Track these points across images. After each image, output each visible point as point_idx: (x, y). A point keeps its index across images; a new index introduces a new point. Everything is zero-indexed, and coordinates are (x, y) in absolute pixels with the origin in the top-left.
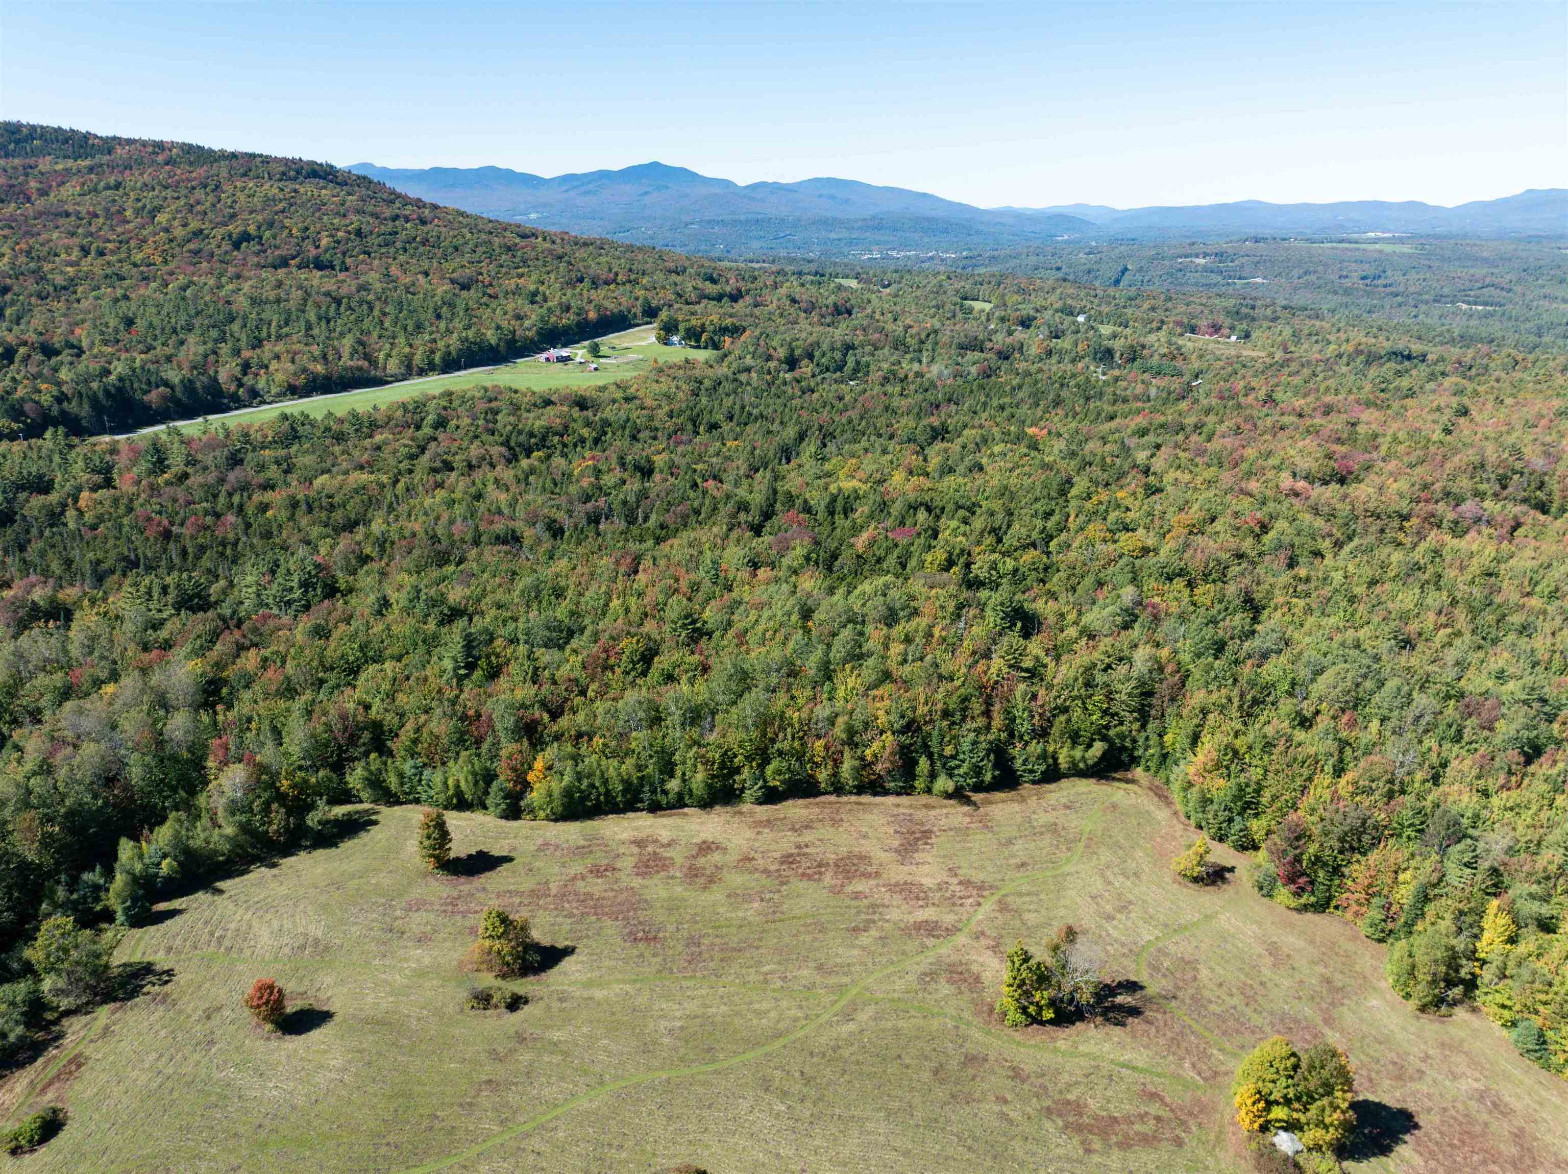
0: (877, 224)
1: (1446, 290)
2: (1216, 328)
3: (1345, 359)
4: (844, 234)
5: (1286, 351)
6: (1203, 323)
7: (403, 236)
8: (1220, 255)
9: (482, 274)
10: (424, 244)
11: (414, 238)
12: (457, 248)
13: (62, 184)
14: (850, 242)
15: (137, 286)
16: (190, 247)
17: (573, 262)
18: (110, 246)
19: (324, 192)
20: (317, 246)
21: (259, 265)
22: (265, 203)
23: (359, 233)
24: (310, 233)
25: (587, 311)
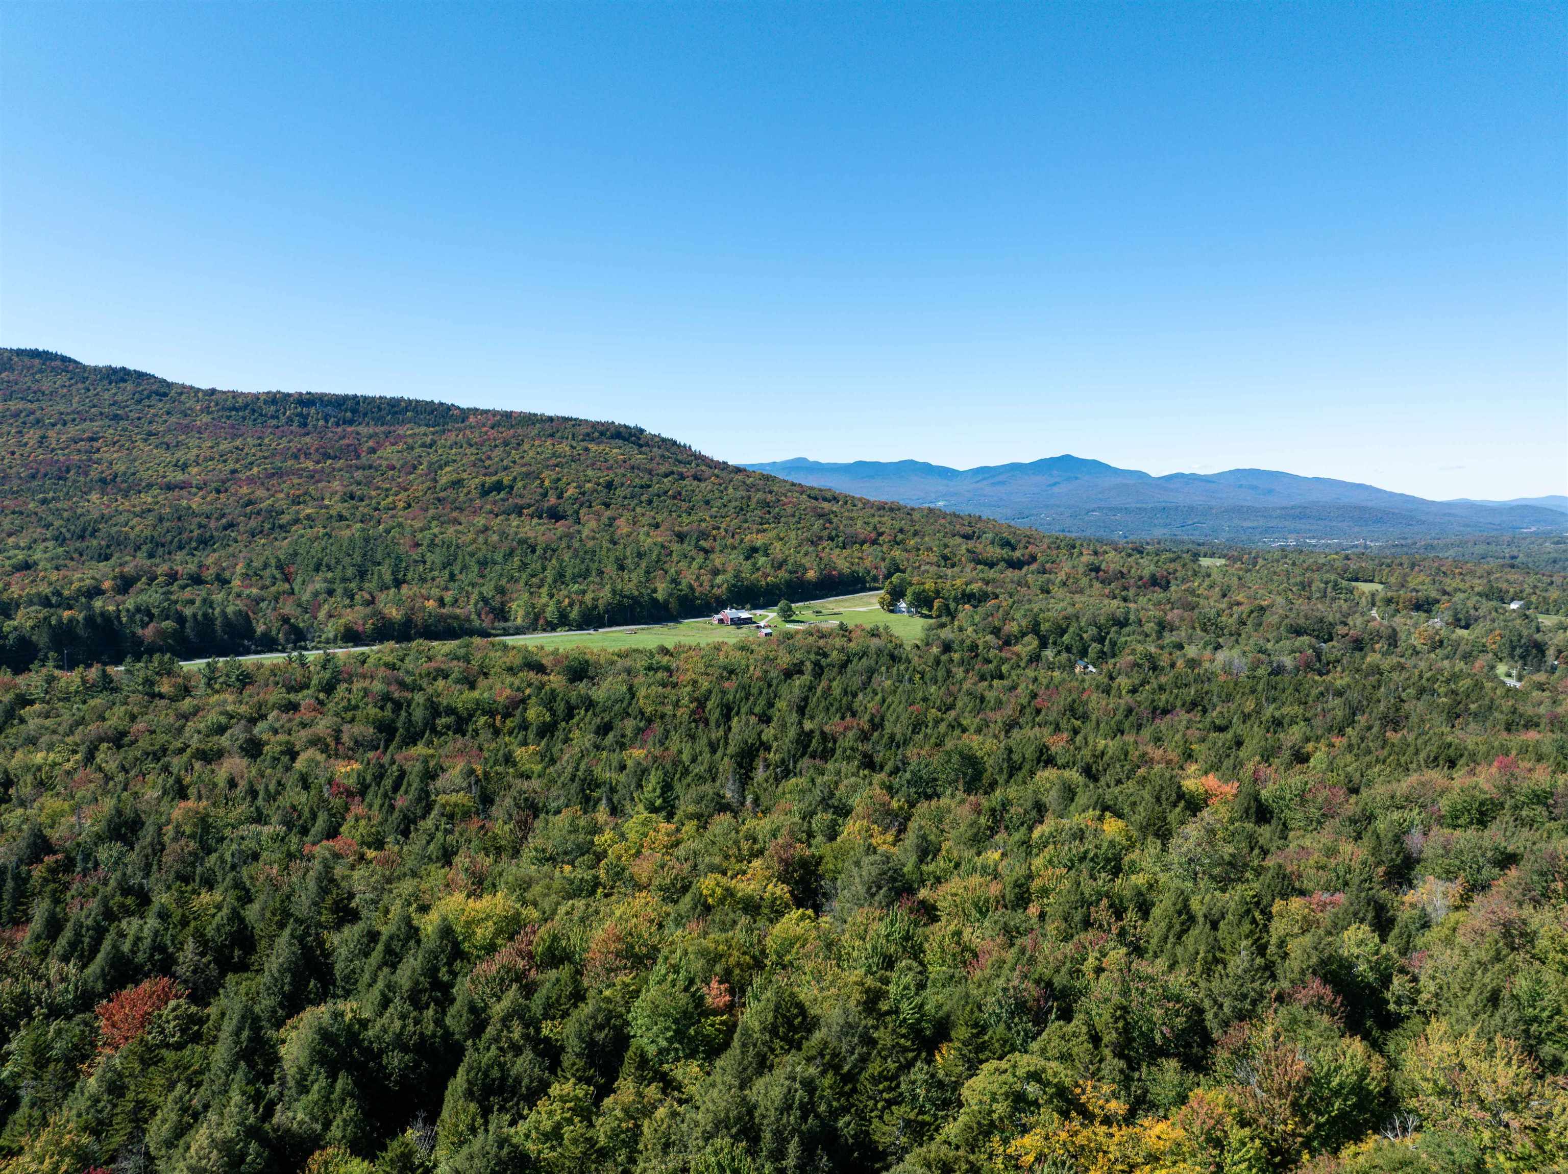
0: (1302, 513)
4: (1262, 522)
7: (655, 488)
9: (718, 528)
10: (675, 498)
11: (666, 492)
12: (707, 503)
13: (393, 444)
14: (1267, 530)
15: (348, 526)
16: (442, 495)
17: (835, 520)
18: (373, 493)
19: (615, 451)
20: (560, 497)
21: (491, 512)
22: (548, 459)
23: (609, 486)
24: (561, 484)
25: (805, 570)
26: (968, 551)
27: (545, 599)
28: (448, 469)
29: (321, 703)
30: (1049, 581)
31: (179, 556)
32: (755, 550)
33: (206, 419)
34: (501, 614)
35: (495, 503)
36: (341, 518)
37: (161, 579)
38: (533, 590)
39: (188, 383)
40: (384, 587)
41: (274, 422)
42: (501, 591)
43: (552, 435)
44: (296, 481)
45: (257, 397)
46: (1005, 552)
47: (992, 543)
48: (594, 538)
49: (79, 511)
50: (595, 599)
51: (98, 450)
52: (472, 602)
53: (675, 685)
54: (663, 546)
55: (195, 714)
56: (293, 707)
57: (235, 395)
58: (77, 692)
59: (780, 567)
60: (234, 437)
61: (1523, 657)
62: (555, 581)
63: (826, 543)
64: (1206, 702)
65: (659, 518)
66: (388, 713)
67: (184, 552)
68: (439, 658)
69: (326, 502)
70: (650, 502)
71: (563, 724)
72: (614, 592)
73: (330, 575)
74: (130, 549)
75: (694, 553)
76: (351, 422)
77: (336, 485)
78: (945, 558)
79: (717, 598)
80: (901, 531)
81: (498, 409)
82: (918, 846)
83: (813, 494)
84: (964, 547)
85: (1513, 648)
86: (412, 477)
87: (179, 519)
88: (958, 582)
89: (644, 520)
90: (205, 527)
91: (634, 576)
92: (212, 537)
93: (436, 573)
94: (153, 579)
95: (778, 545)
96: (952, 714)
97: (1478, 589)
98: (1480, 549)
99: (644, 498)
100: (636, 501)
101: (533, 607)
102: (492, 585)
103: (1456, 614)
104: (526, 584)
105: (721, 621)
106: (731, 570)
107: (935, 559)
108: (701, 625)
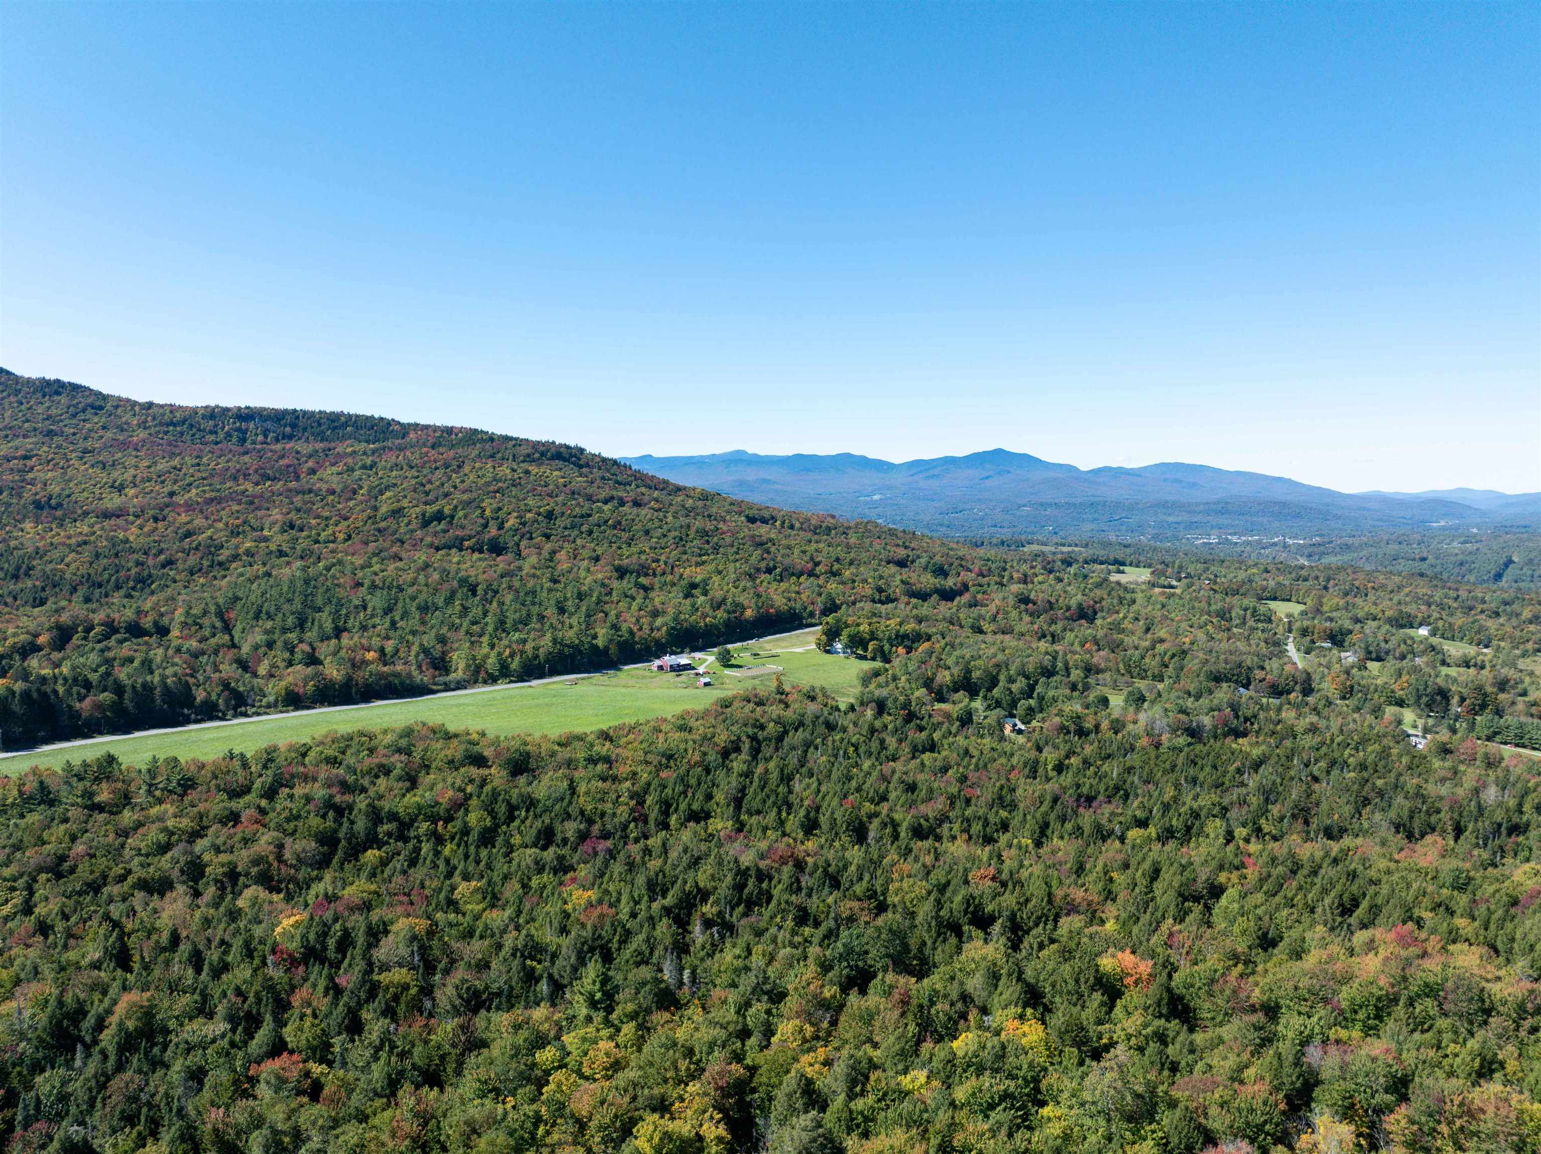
0: (1223, 508)
4: (1184, 517)
7: (596, 517)
9: (658, 561)
10: (615, 527)
11: (606, 521)
12: (647, 532)
13: (333, 465)
14: (1191, 526)
15: (288, 563)
16: (383, 524)
17: (773, 549)
18: (313, 522)
19: (555, 474)
20: (501, 527)
21: (431, 546)
22: (488, 484)
23: (550, 516)
24: (501, 514)
25: (744, 608)
26: (902, 582)
27: (485, 649)
28: (388, 494)
29: (262, 811)
30: (981, 617)
31: (117, 598)
32: (694, 586)
33: (142, 434)
34: (441, 665)
35: (435, 534)
36: (281, 554)
37: (97, 629)
38: (474, 639)
39: (124, 395)
40: (325, 638)
41: (212, 438)
42: (442, 640)
43: (492, 456)
44: (235, 507)
45: (195, 411)
46: (937, 582)
47: (925, 569)
48: (534, 576)
49: (13, 543)
50: (537, 649)
51: (32, 469)
52: (413, 653)
53: (615, 779)
54: (603, 585)
55: (136, 829)
56: (234, 818)
57: (173, 408)
58: (13, 804)
59: (719, 607)
60: (172, 455)
61: (1429, 706)
62: (496, 629)
63: (763, 576)
64: (1128, 785)
65: (599, 551)
66: (330, 823)
67: (122, 592)
68: (381, 751)
69: (266, 533)
70: (590, 533)
71: (504, 828)
72: (555, 641)
73: (269, 624)
74: (66, 592)
75: (633, 592)
76: (290, 437)
77: (276, 514)
78: (880, 590)
79: (657, 642)
80: (837, 560)
81: (438, 424)
83: (751, 513)
84: (898, 578)
85: (1419, 697)
86: (351, 503)
87: (116, 555)
88: (892, 623)
89: (585, 553)
90: (142, 564)
91: (574, 621)
92: (150, 576)
93: (377, 620)
94: (89, 629)
95: (716, 579)
96: (884, 808)
97: (1388, 613)
98: (1393, 548)
99: (584, 528)
100: (576, 532)
101: (474, 658)
102: (433, 633)
103: (1367, 648)
104: (467, 633)
105: (661, 668)
106: (671, 611)
107: (870, 592)
108: (641, 672)
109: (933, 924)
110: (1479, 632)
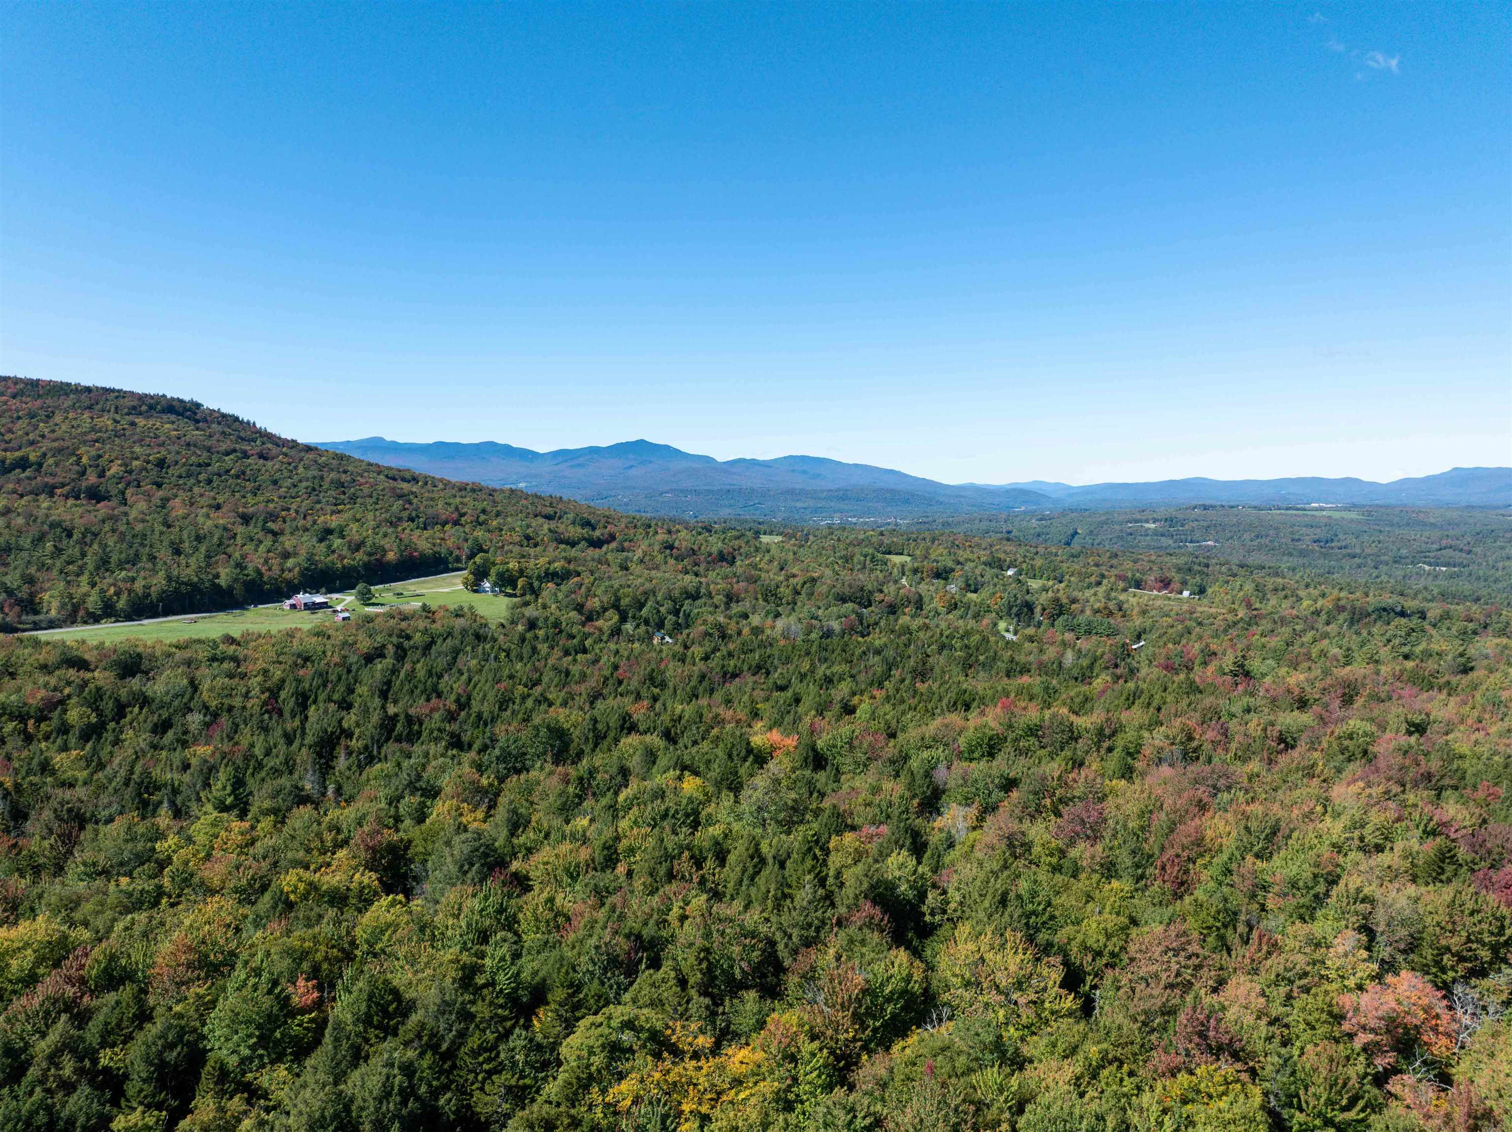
0: (843, 495)
1: (1404, 552)
2: (1165, 583)
3: (1324, 617)
4: (811, 503)
5: (1249, 605)
6: (1151, 578)
7: (215, 467)
8: (1170, 521)
9: (288, 509)
10: (237, 477)
11: (228, 471)
12: (275, 482)
14: (816, 510)
17: (415, 501)
19: (167, 426)
20: (102, 475)
21: (14, 492)
22: (85, 434)
23: (161, 464)
24: (102, 462)
25: (385, 551)
26: (550, 530)
27: (85, 588)
30: (627, 559)
32: (329, 532)
34: (30, 605)
35: (19, 481)
38: (70, 579)
42: (30, 580)
43: (90, 408)
46: (586, 532)
47: (573, 523)
48: (143, 521)
50: (147, 587)
53: (243, 676)
54: (225, 529)
59: (357, 549)
61: (1017, 615)
62: (97, 568)
63: (405, 524)
64: (768, 665)
65: (220, 499)
70: (209, 482)
71: (112, 725)
72: (169, 579)
75: (261, 535)
78: (528, 538)
79: (289, 583)
80: (484, 511)
81: (21, 375)
82: (509, 820)
83: (391, 474)
84: (546, 527)
85: (1010, 608)
88: (541, 561)
89: (203, 501)
91: (192, 561)
95: (354, 526)
96: (539, 689)
97: (983, 559)
98: (984, 525)
99: (202, 477)
100: (192, 481)
101: (71, 597)
102: (18, 572)
103: (967, 580)
104: (61, 572)
105: (293, 607)
106: (303, 553)
107: (518, 539)
108: (271, 611)
109: (591, 735)
110: (1054, 571)
